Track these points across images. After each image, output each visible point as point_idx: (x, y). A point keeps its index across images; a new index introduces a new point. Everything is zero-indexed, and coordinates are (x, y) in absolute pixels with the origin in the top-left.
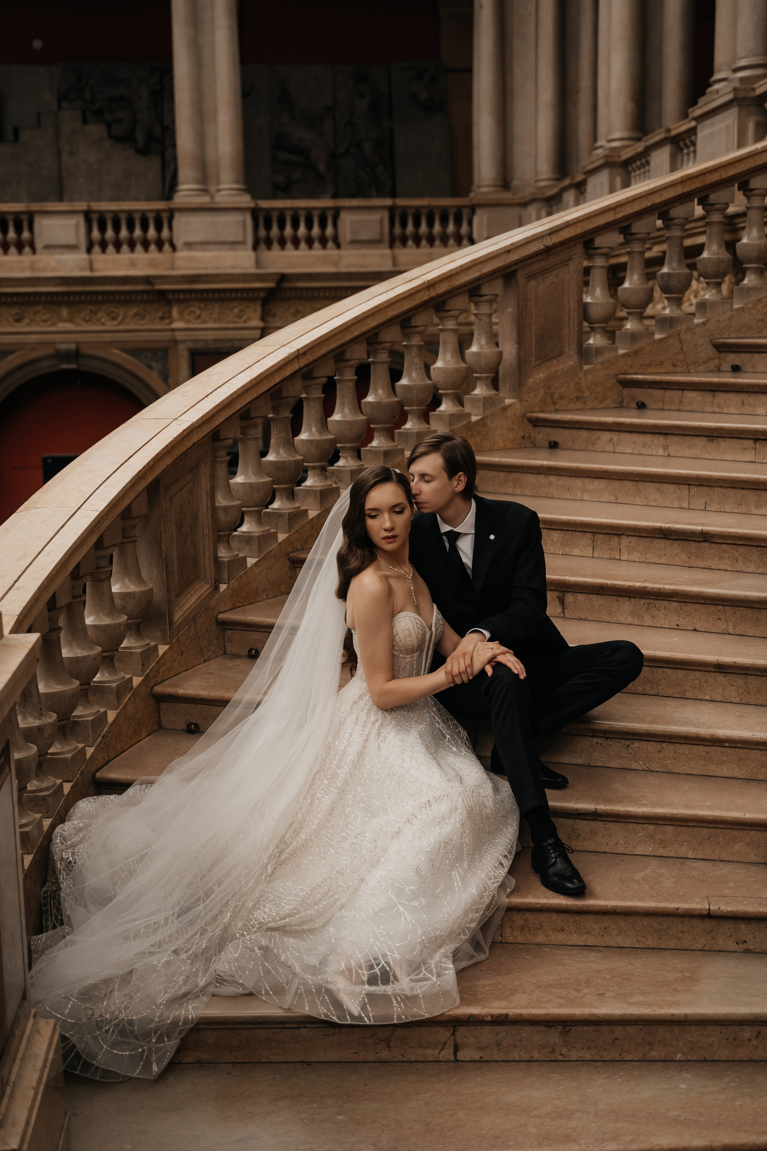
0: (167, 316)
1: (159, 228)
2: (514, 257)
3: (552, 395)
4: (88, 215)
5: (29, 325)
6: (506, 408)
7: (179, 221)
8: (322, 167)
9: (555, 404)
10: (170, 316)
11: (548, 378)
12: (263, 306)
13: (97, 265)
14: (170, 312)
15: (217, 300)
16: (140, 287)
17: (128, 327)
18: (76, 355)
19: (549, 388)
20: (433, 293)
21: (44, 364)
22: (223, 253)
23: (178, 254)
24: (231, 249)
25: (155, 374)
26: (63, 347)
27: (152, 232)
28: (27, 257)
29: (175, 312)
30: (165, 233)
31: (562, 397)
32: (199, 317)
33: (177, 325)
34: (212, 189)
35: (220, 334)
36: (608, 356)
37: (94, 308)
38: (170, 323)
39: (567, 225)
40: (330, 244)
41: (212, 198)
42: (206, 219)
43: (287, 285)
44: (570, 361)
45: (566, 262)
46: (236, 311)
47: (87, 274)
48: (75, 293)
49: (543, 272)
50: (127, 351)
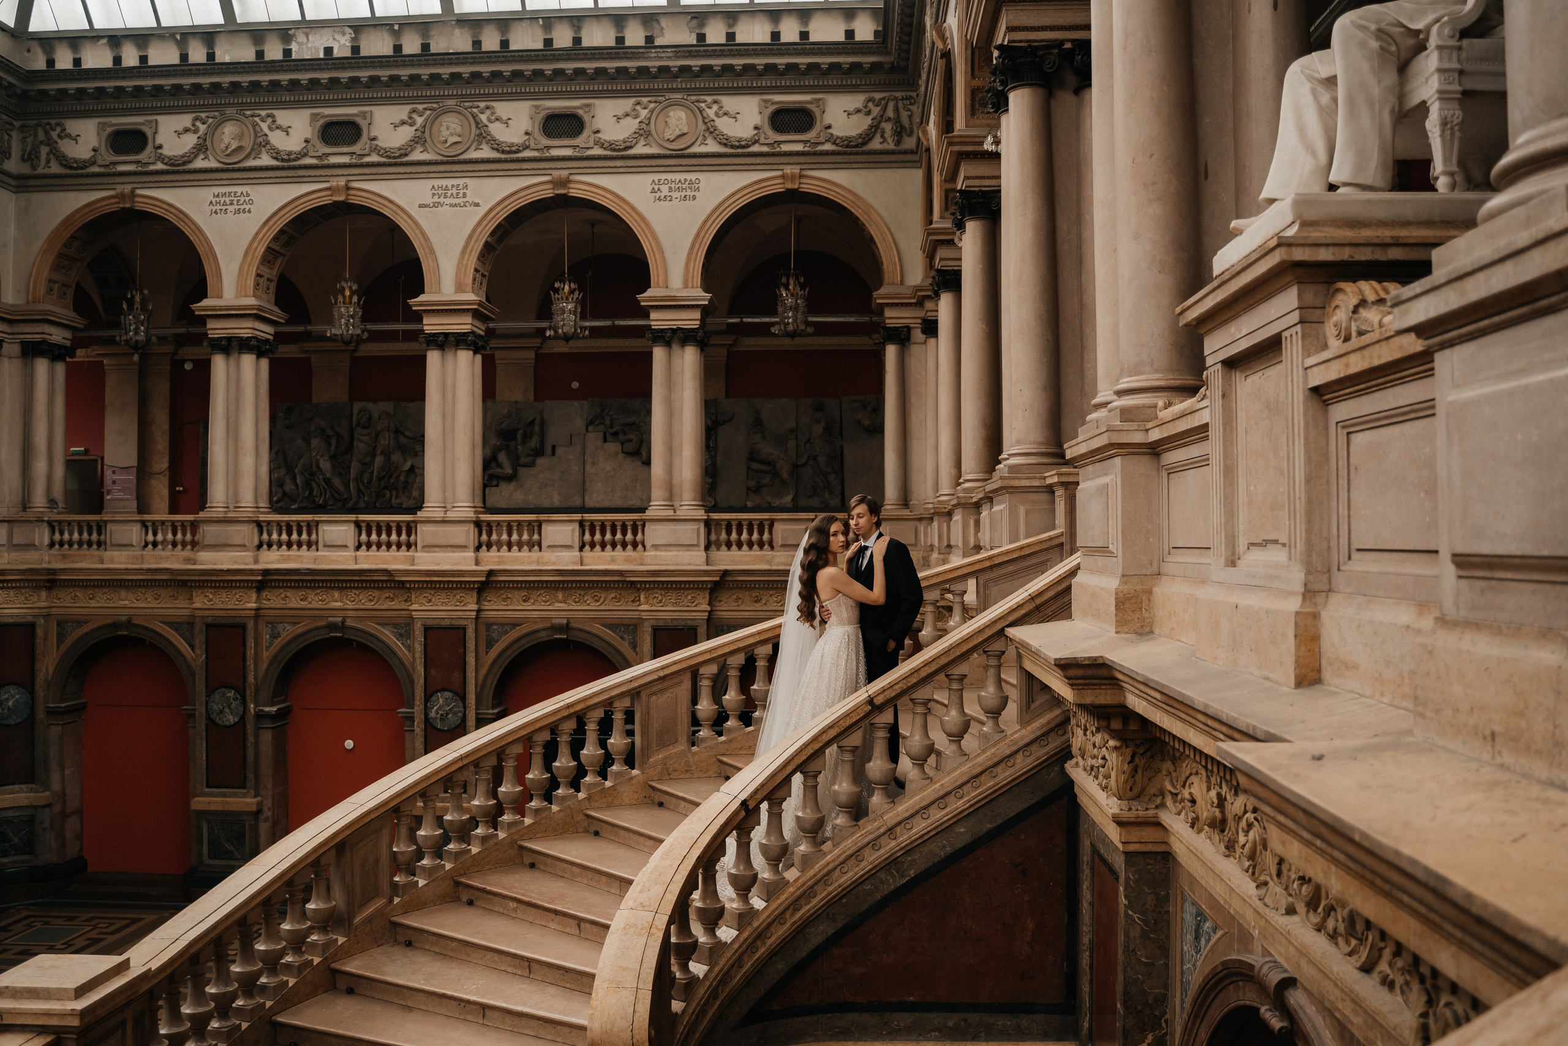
0: (637, 600)
1: (635, 533)
2: (635, 684)
3: (667, 769)
4: (581, 524)
5: (533, 604)
6: (631, 779)
7: (649, 527)
8: (785, 475)
9: (669, 775)
10: (639, 600)
11: (665, 758)
12: (710, 594)
13: (586, 561)
14: (639, 597)
15: (675, 589)
16: (616, 578)
17: (607, 608)
18: (567, 628)
19: (665, 764)
20: (572, 710)
21: (543, 634)
22: (681, 553)
23: (646, 553)
24: (688, 550)
25: (626, 644)
26: (557, 621)
27: (629, 536)
28: (535, 554)
29: (642, 597)
30: (639, 537)
31: (675, 771)
32: (661, 601)
33: (642, 607)
34: (677, 504)
35: (676, 615)
36: (710, 743)
37: (582, 593)
38: (639, 605)
39: (675, 663)
40: (766, 547)
41: (675, 512)
42: (670, 526)
43: (730, 578)
44: (682, 746)
45: (679, 684)
46: (689, 597)
47: (579, 567)
48: (568, 582)
49: (662, 691)
50: (605, 626)
